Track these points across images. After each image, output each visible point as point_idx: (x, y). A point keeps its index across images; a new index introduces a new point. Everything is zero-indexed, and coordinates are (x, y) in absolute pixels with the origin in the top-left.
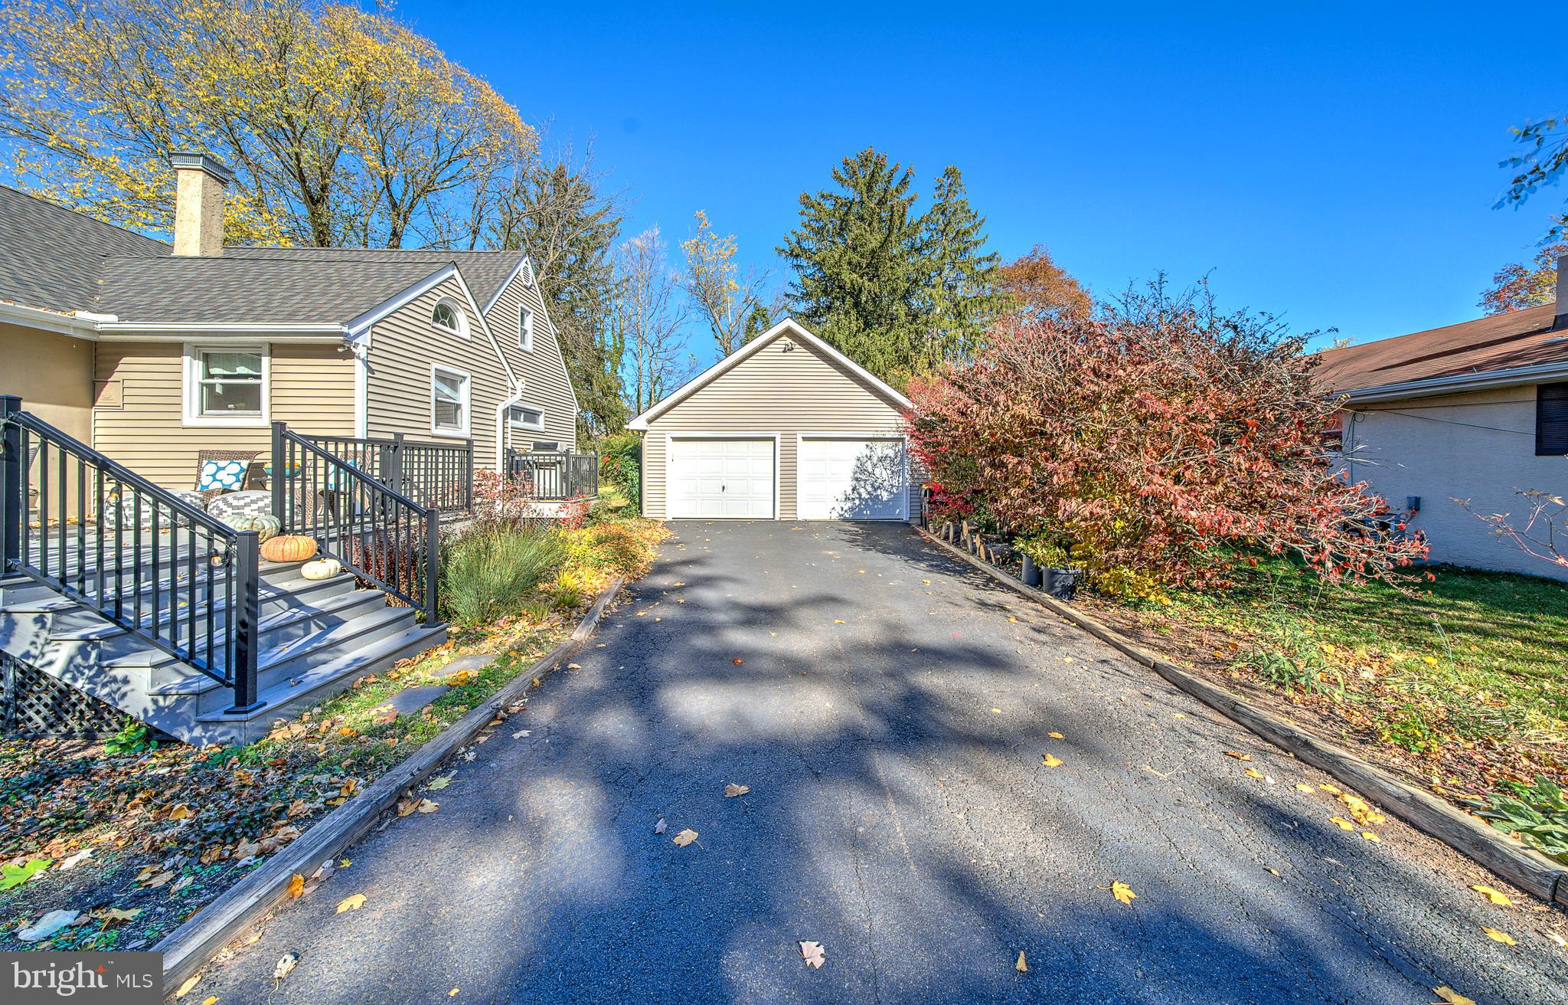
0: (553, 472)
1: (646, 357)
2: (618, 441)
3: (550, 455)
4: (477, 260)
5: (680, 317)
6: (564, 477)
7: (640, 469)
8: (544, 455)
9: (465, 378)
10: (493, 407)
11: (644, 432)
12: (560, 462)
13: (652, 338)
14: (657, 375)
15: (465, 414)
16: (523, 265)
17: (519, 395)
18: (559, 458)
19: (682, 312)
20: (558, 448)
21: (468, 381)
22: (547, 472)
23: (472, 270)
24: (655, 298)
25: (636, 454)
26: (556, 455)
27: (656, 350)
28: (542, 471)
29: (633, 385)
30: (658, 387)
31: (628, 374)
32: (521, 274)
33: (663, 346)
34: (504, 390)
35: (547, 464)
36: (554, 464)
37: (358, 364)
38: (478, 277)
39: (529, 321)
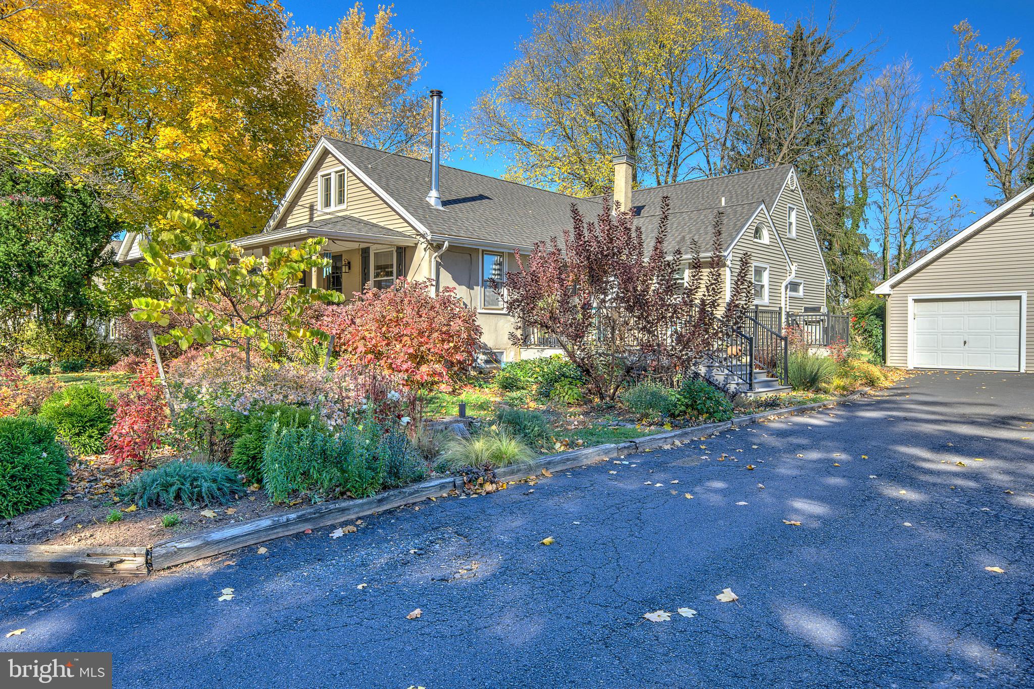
0: (818, 327)
1: (894, 205)
2: (864, 303)
3: (816, 315)
4: (758, 177)
5: (937, 155)
6: (826, 331)
7: (884, 327)
8: (812, 316)
9: (766, 268)
10: (780, 284)
11: (889, 295)
12: (822, 320)
13: (901, 184)
14: (907, 226)
15: (766, 292)
16: (790, 174)
17: (793, 274)
18: (822, 318)
19: (939, 150)
20: (822, 310)
21: (768, 270)
22: (814, 327)
23: (756, 186)
24: (904, 141)
25: (881, 314)
26: (820, 315)
27: (906, 199)
28: (810, 327)
29: (878, 240)
30: (909, 239)
31: (870, 229)
32: (789, 183)
33: (916, 192)
34: (784, 272)
35: (813, 322)
36: (818, 322)
37: (727, 269)
38: (761, 191)
39: (793, 214)
